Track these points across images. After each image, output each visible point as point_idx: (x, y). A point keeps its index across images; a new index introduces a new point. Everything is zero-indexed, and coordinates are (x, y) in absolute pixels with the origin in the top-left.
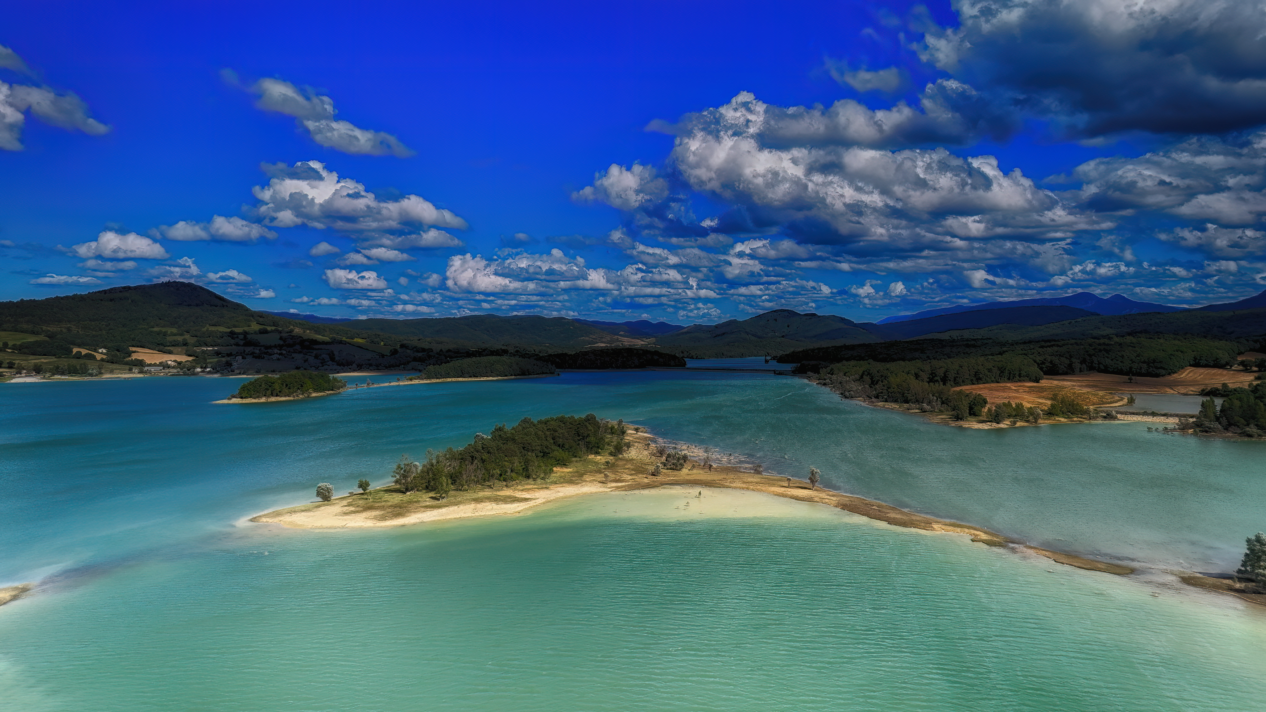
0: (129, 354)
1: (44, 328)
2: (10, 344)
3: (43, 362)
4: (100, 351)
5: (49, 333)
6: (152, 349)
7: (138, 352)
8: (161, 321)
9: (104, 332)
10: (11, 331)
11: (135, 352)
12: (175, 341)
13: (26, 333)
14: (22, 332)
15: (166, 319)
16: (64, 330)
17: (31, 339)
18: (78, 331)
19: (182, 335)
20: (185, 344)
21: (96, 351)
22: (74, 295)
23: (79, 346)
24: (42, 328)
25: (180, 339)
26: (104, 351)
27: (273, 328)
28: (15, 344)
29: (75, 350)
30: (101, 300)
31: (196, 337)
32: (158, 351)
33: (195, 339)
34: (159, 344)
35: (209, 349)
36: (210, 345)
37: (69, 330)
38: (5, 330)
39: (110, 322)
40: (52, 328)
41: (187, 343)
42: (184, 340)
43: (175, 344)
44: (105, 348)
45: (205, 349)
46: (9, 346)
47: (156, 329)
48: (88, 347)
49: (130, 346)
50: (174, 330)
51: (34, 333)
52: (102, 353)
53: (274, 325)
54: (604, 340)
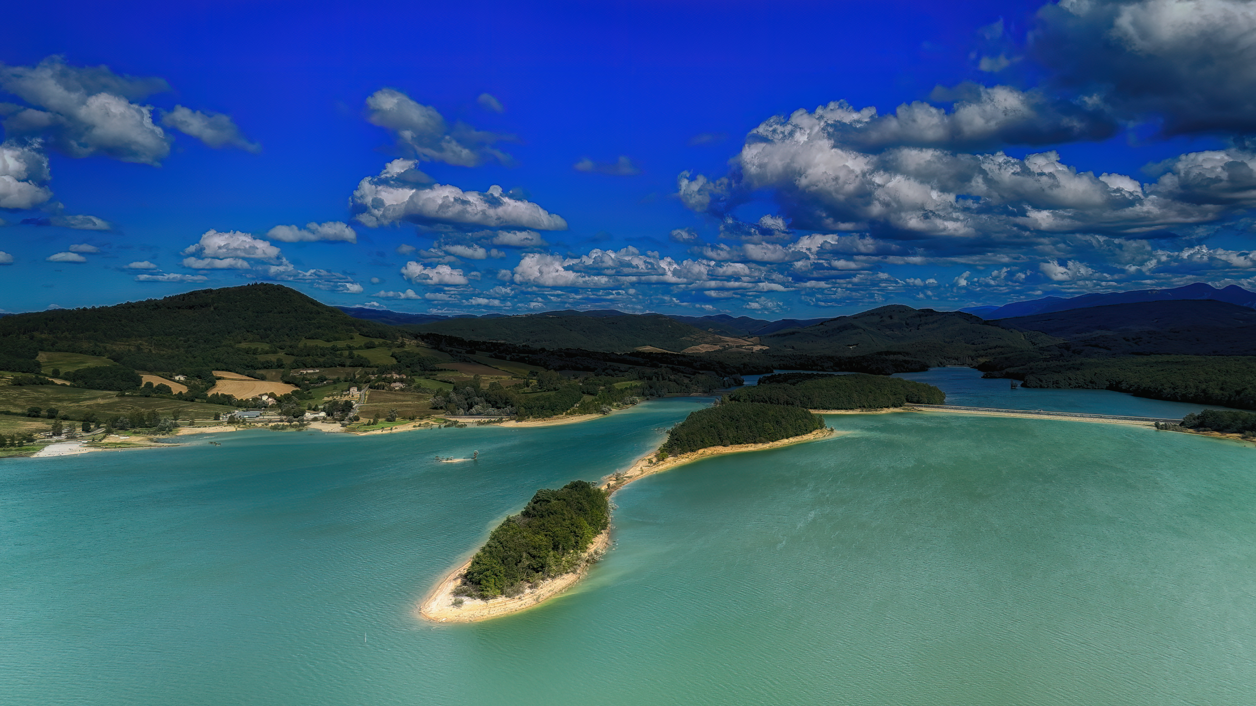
0: (212, 383)
1: (109, 346)
2: (63, 370)
3: (98, 405)
4: (177, 378)
5: (114, 354)
6: (240, 374)
7: (224, 378)
8: (248, 334)
9: (182, 350)
10: (67, 351)
11: (219, 378)
12: (267, 362)
13: (85, 354)
14: (81, 352)
15: (255, 331)
16: (133, 349)
17: (92, 363)
18: (150, 350)
19: (275, 352)
20: (280, 366)
21: (171, 378)
22: (148, 301)
23: (151, 371)
24: (105, 348)
25: (273, 358)
26: (182, 378)
27: (381, 341)
28: (69, 372)
29: (146, 378)
30: (179, 308)
31: (293, 355)
32: (248, 376)
33: (293, 358)
34: (248, 367)
35: (309, 371)
36: (310, 365)
37: (139, 348)
38: (60, 351)
39: (188, 336)
40: (119, 347)
41: (282, 365)
42: (279, 360)
43: (267, 366)
44: (183, 374)
45: (305, 372)
46: (61, 375)
47: (244, 345)
48: (161, 373)
49: (213, 369)
50: (266, 347)
51: (95, 354)
52: (178, 382)
53: (380, 337)
54: (706, 340)
